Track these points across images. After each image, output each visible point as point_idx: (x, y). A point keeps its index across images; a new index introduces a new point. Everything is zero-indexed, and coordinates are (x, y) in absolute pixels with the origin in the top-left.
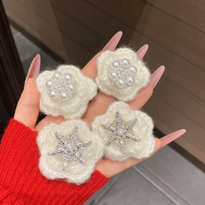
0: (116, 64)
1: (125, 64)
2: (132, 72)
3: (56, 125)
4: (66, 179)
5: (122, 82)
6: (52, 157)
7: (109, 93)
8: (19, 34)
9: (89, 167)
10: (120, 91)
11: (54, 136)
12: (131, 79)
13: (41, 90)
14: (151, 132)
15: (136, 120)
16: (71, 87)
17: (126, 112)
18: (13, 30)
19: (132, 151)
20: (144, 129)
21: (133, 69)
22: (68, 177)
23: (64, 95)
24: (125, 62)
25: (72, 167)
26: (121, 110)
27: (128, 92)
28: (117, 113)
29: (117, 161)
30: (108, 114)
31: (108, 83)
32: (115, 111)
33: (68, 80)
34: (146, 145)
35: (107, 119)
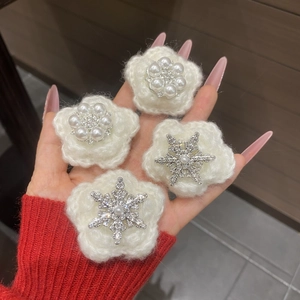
0: (154, 67)
1: (165, 65)
2: (177, 71)
4: (123, 256)
5: (170, 88)
6: (95, 230)
7: (157, 112)
8: (30, 76)
9: (151, 230)
10: (172, 102)
11: (92, 200)
12: (180, 81)
13: (61, 134)
14: (222, 141)
15: (197, 135)
16: (105, 120)
17: (180, 130)
18: (21, 71)
20: (214, 142)
21: (178, 67)
22: (125, 253)
23: (97, 132)
24: (165, 61)
25: (129, 237)
26: (172, 130)
27: (182, 100)
28: (169, 137)
31: (152, 98)
32: (165, 135)
33: (99, 111)
35: (159, 151)
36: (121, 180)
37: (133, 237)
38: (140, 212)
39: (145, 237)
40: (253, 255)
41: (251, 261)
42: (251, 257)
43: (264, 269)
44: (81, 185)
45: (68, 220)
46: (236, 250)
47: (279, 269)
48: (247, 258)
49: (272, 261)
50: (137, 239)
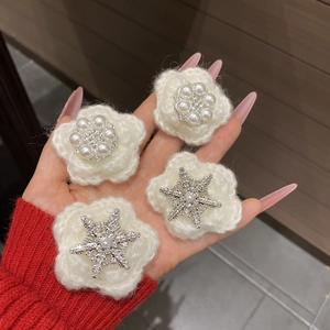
0: (187, 89)
1: (199, 91)
2: (209, 102)
3: (85, 206)
4: (98, 289)
10: (190, 129)
11: (82, 224)
12: (207, 113)
14: (234, 192)
15: (210, 177)
19: (210, 224)
20: (224, 189)
21: (209, 98)
22: (101, 287)
23: (103, 147)
24: (199, 87)
25: (109, 273)
27: (202, 131)
28: (182, 170)
29: (189, 240)
30: (167, 172)
32: (178, 167)
34: (229, 211)
35: (167, 180)
36: (117, 212)
37: (114, 273)
38: (128, 251)
39: (126, 278)
40: (272, 287)
41: (270, 294)
42: (269, 290)
43: (284, 305)
44: (76, 204)
45: (52, 237)
46: (253, 281)
47: (300, 305)
48: (266, 291)
49: (293, 297)
50: (116, 277)
